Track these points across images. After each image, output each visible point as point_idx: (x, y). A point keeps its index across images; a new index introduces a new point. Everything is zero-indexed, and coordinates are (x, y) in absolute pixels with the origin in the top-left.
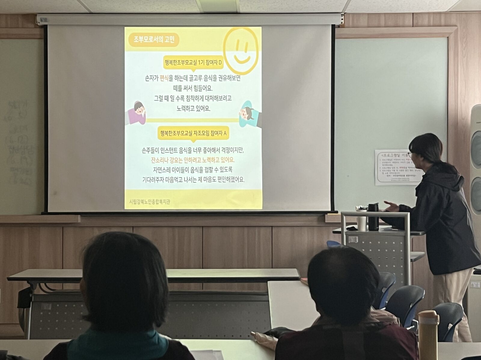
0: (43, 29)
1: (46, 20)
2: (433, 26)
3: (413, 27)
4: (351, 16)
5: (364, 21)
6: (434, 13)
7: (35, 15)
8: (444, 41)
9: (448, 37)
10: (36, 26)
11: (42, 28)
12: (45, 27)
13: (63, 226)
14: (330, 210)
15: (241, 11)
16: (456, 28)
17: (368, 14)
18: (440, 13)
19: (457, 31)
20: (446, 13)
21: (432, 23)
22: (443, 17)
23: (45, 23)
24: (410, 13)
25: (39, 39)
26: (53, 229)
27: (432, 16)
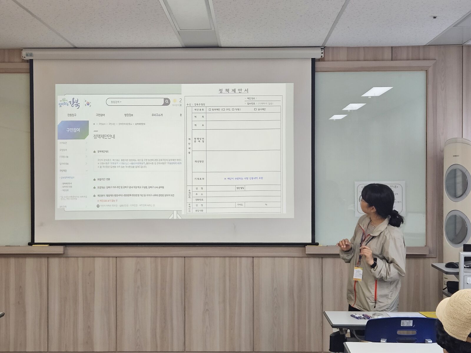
1: (31, 55)
2: (412, 60)
3: (392, 60)
4: (330, 50)
5: (343, 55)
6: (413, 47)
7: (20, 50)
8: (425, 72)
9: (427, 70)
10: (24, 61)
11: (28, 62)
12: (31, 62)
13: (48, 255)
14: (311, 242)
16: (435, 61)
17: (348, 48)
18: (419, 47)
19: (436, 65)
20: (425, 47)
21: (410, 57)
22: (421, 50)
23: (31, 58)
24: (389, 47)
25: (25, 73)
26: (39, 259)
27: (410, 49)
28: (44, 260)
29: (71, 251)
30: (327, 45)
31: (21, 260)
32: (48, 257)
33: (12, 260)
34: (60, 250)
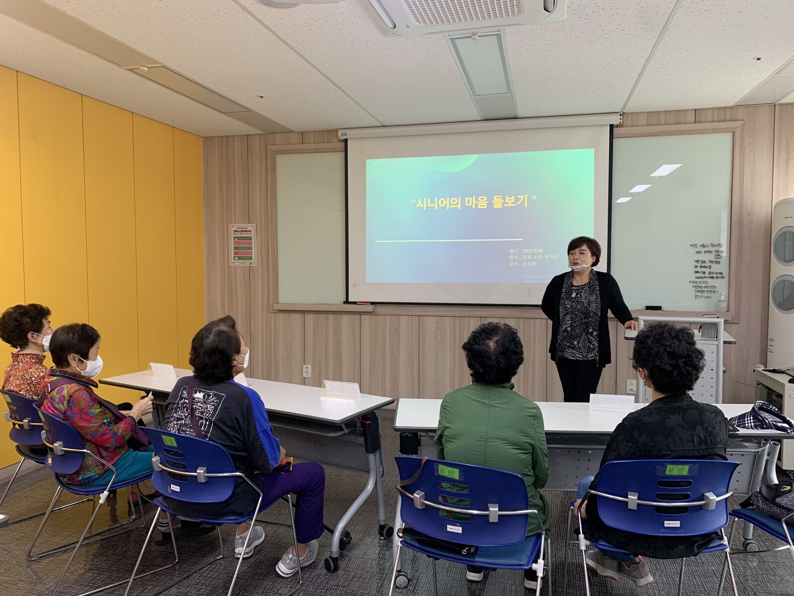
0: (344, 143)
1: (346, 134)
2: (717, 122)
3: (695, 123)
4: (629, 115)
5: (642, 120)
6: (719, 108)
7: (337, 131)
8: (728, 137)
9: (734, 132)
10: (340, 141)
12: (346, 141)
13: (360, 313)
15: (521, 115)
16: (742, 122)
17: (647, 112)
18: (725, 108)
19: (743, 126)
20: (731, 108)
21: (716, 119)
22: (728, 111)
23: (346, 137)
24: (692, 110)
25: (341, 151)
26: (353, 316)
27: (716, 111)
28: (357, 317)
29: (380, 309)
30: (626, 111)
31: (338, 316)
32: (360, 315)
33: (331, 316)
34: (370, 308)
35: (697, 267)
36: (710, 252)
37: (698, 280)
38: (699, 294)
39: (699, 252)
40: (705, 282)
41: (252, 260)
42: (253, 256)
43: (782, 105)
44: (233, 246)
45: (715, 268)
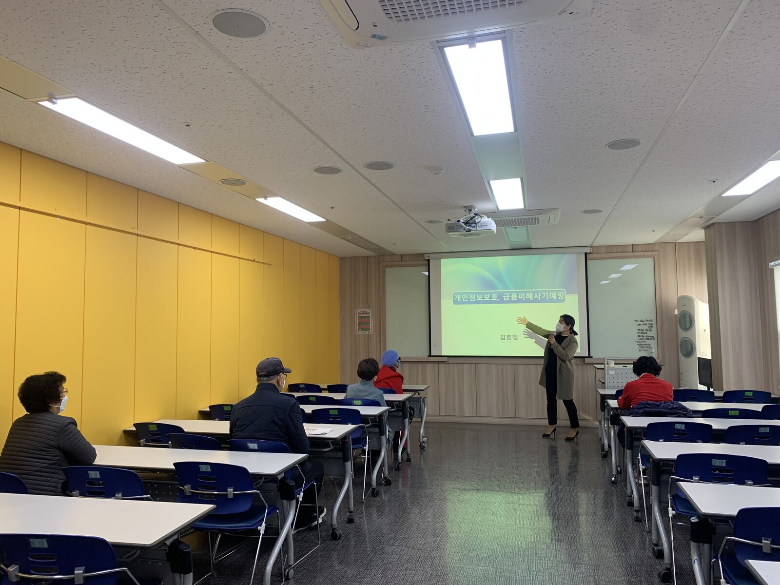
1: (429, 257)
2: (645, 251)
3: (633, 252)
4: (596, 247)
5: (603, 250)
6: (645, 244)
7: (423, 254)
8: (653, 259)
9: (654, 257)
10: (425, 260)
11: (427, 260)
12: (429, 260)
13: (439, 362)
14: (588, 356)
15: (532, 247)
16: (658, 252)
18: (648, 244)
19: (659, 254)
20: (652, 244)
21: (644, 250)
22: (650, 246)
23: (428, 258)
24: (630, 245)
25: (425, 266)
26: (434, 364)
27: (644, 246)
28: (436, 365)
29: (451, 360)
30: (593, 245)
31: (424, 364)
32: (438, 364)
33: (420, 365)
34: (445, 359)
35: (639, 333)
36: (646, 324)
37: (640, 341)
38: (641, 349)
39: (639, 325)
40: (644, 342)
41: (369, 330)
42: (370, 328)
43: (679, 243)
44: (358, 322)
45: (649, 334)
